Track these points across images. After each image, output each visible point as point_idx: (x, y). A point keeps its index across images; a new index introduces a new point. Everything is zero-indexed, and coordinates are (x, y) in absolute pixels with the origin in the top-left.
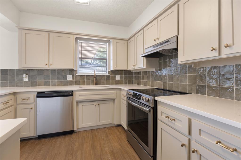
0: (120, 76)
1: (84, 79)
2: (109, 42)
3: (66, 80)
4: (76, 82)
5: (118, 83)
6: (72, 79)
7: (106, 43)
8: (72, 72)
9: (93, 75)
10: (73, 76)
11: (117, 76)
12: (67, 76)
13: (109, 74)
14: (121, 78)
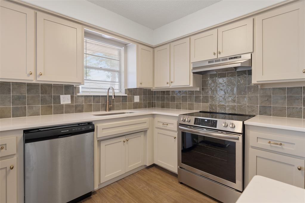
0: (139, 96)
1: (90, 101)
2: (125, 45)
3: (60, 104)
4: (76, 107)
5: (136, 106)
6: (70, 103)
7: (122, 47)
8: (70, 89)
9: (106, 94)
10: (71, 96)
11: (135, 96)
12: (61, 96)
13: (125, 94)
14: (140, 99)
